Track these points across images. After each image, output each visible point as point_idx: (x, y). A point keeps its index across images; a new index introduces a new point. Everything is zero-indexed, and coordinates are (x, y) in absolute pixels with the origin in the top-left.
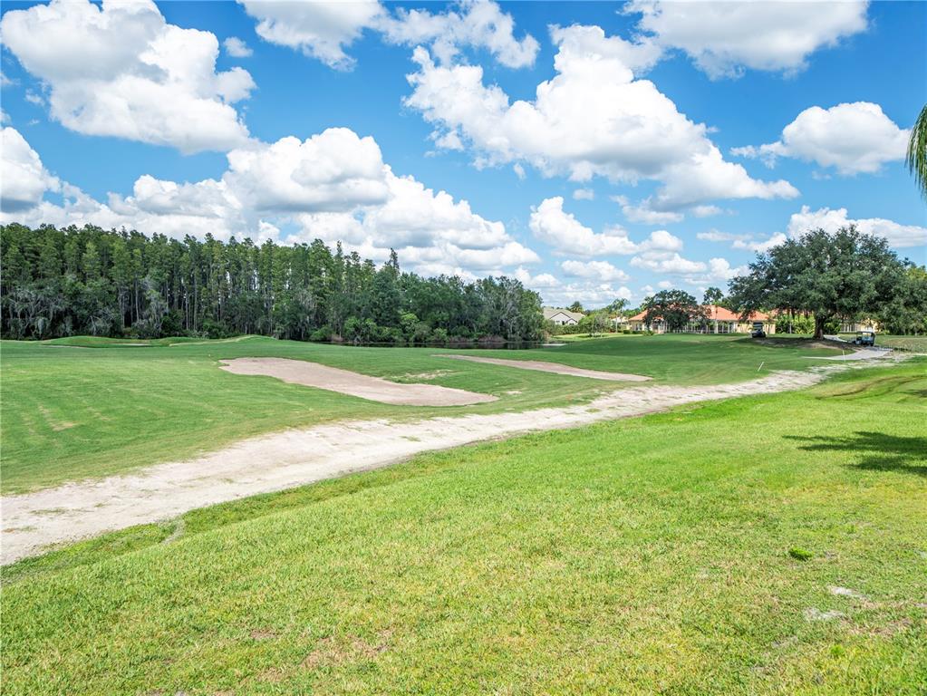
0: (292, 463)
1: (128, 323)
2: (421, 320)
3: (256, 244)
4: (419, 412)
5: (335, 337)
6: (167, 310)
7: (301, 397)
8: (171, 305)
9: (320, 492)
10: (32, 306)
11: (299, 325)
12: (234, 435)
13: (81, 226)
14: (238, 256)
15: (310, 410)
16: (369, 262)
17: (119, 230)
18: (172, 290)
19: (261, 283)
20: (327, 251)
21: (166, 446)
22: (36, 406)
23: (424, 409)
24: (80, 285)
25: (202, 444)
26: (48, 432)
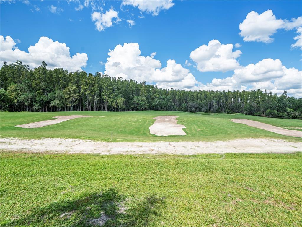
0: (252, 147)
1: (209, 110)
2: (295, 111)
3: (240, 91)
4: (297, 139)
5: (262, 115)
6: (218, 107)
7: (253, 130)
8: (218, 106)
9: (262, 156)
10: (192, 106)
11: (251, 111)
12: (235, 137)
13: (201, 90)
14: (235, 94)
15: (257, 134)
16: (276, 94)
17: (209, 90)
18: (219, 103)
19: (241, 101)
20: (261, 92)
21: (219, 137)
22: (194, 125)
23: (299, 138)
24: (201, 102)
25: (228, 138)
26: (196, 131)
